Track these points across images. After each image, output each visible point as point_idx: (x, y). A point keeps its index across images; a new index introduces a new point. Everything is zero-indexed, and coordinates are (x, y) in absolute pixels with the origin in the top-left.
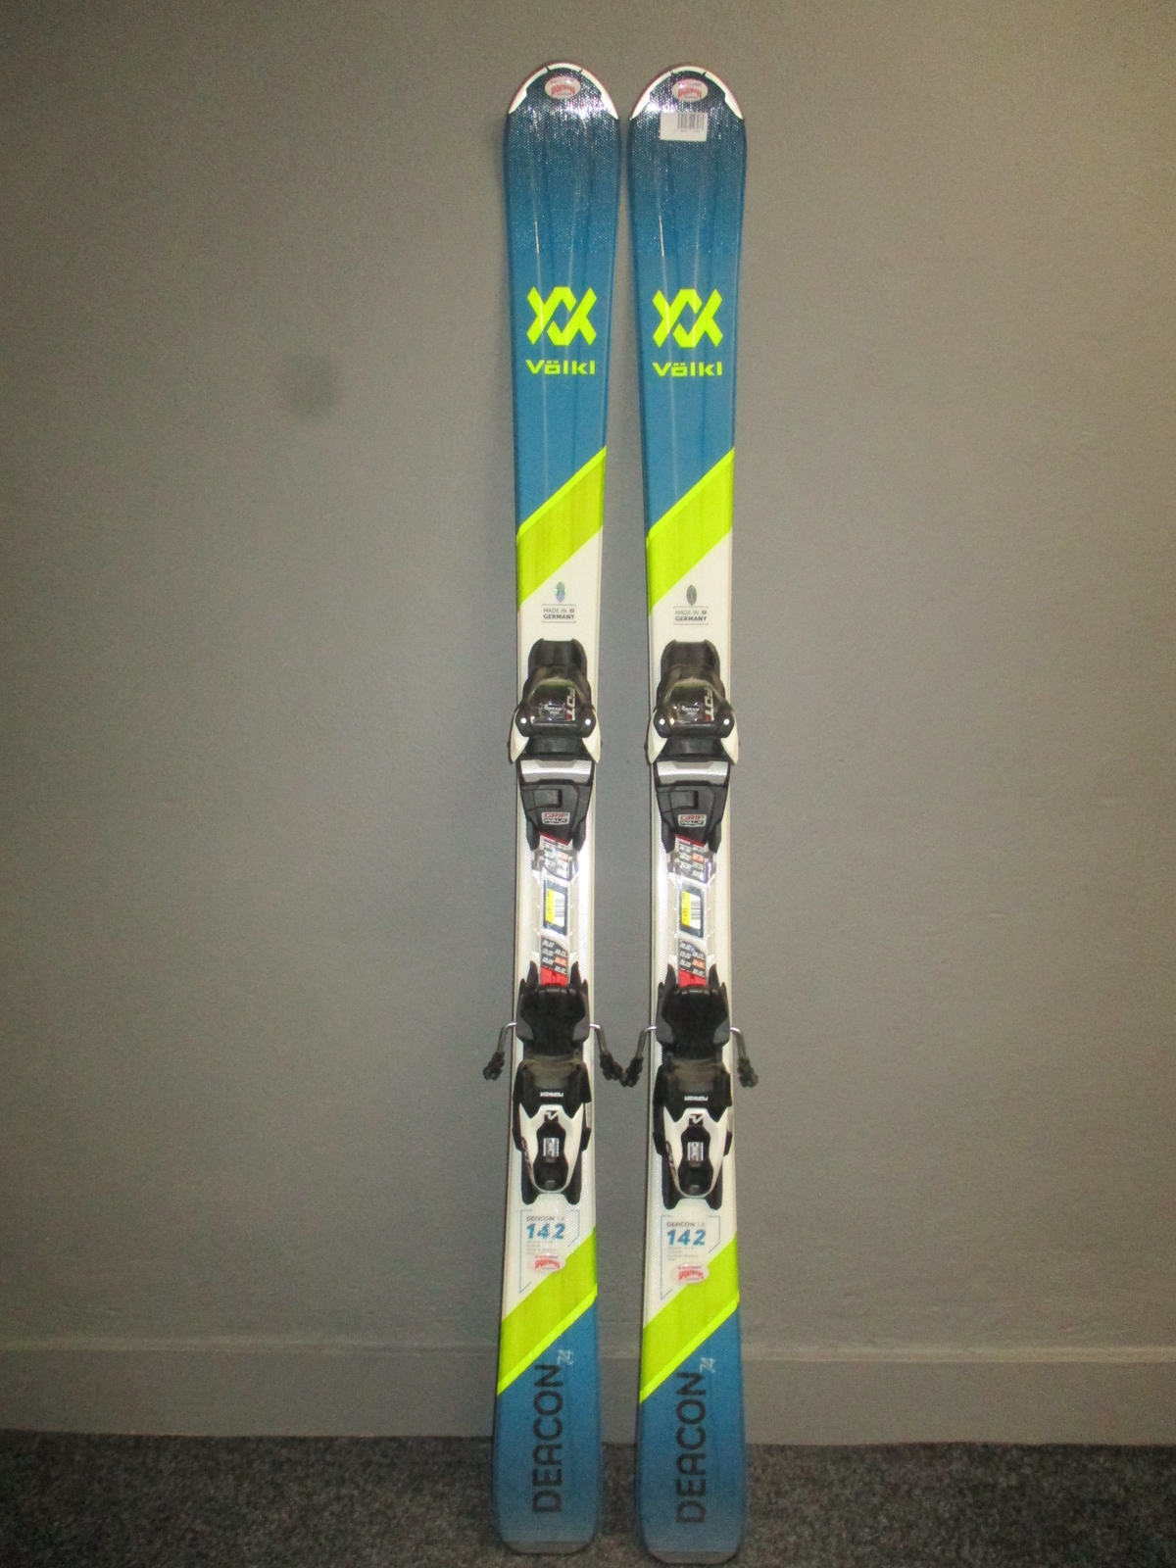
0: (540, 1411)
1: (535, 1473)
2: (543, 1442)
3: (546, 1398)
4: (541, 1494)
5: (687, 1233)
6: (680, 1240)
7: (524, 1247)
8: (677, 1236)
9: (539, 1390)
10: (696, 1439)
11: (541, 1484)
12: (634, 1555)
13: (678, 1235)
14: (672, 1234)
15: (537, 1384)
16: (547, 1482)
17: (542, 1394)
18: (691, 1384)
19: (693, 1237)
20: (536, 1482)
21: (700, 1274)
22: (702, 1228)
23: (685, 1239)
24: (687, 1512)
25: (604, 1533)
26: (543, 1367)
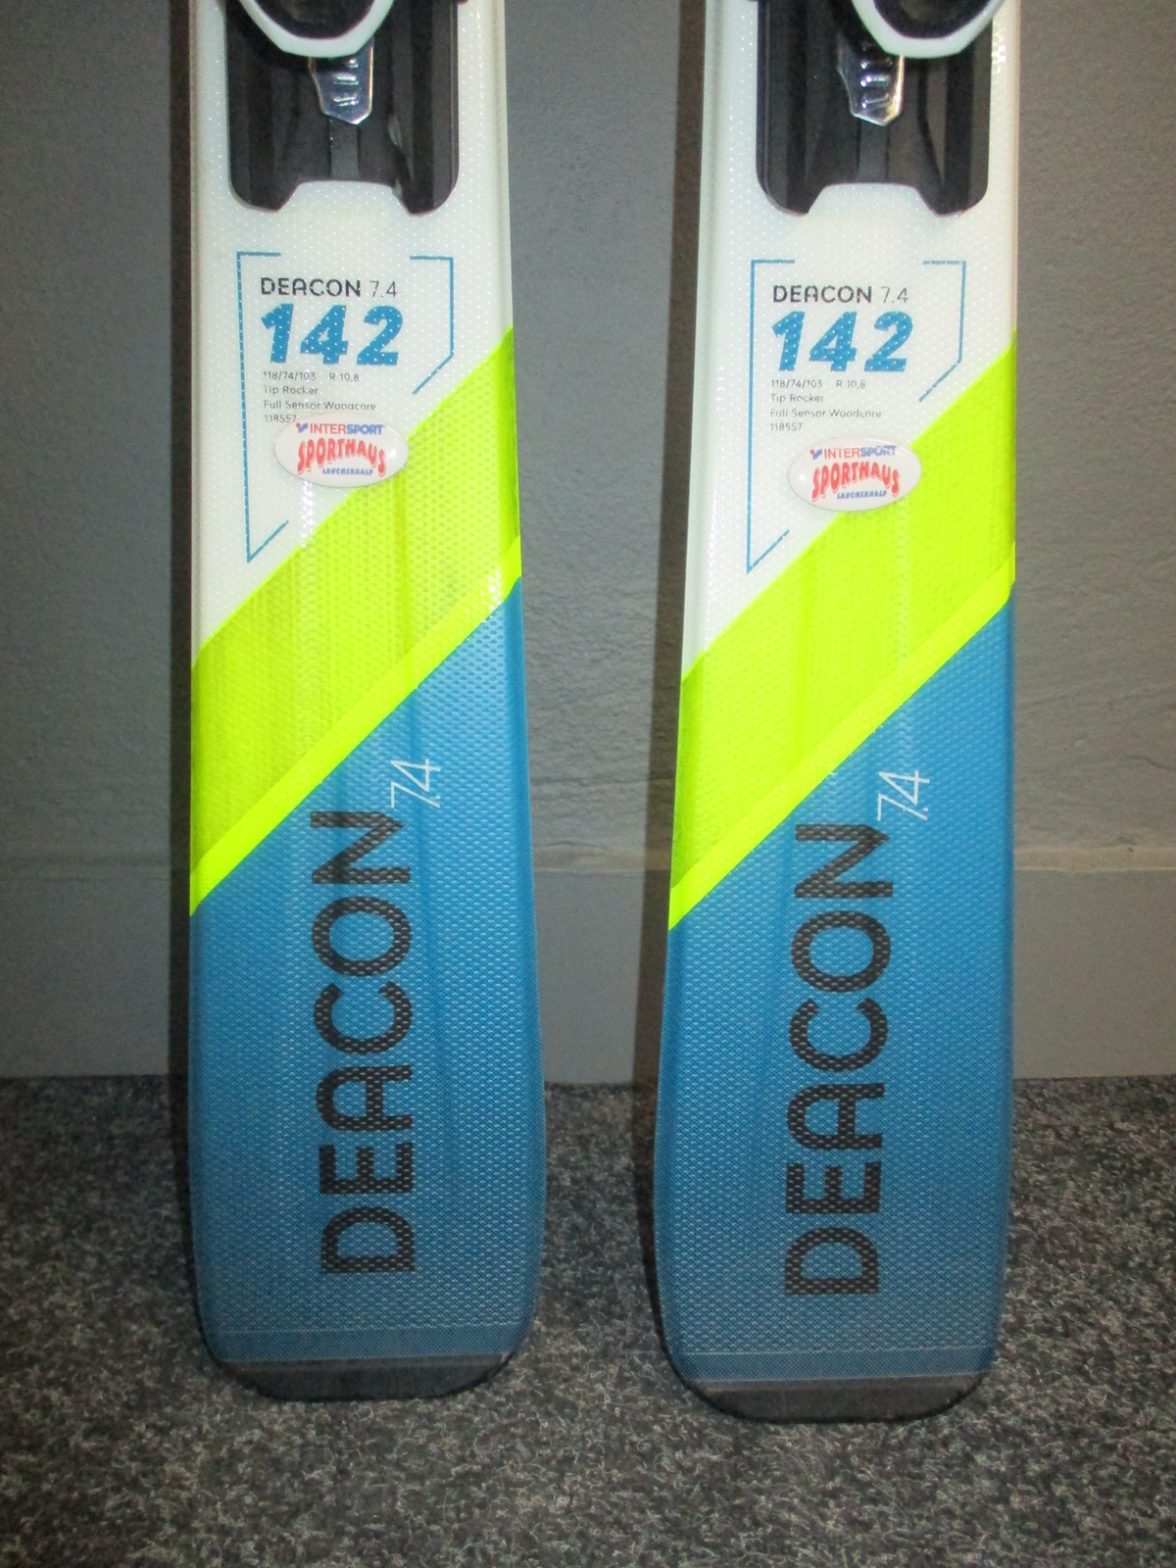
0: (337, 963)
1: (327, 1155)
2: (348, 1060)
3: (350, 920)
4: (347, 1219)
5: (844, 327)
6: (818, 353)
7: (256, 396)
8: (810, 336)
9: (327, 893)
10: (858, 1035)
11: (346, 1187)
12: (648, 1386)
13: (812, 333)
14: (790, 328)
15: (318, 877)
16: (366, 1180)
17: (339, 908)
18: (846, 861)
19: (867, 340)
20: (329, 1183)
21: (891, 479)
22: (899, 307)
23: (837, 350)
24: (821, 1262)
25: (550, 1322)
26: (340, 820)
